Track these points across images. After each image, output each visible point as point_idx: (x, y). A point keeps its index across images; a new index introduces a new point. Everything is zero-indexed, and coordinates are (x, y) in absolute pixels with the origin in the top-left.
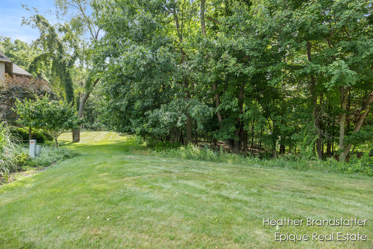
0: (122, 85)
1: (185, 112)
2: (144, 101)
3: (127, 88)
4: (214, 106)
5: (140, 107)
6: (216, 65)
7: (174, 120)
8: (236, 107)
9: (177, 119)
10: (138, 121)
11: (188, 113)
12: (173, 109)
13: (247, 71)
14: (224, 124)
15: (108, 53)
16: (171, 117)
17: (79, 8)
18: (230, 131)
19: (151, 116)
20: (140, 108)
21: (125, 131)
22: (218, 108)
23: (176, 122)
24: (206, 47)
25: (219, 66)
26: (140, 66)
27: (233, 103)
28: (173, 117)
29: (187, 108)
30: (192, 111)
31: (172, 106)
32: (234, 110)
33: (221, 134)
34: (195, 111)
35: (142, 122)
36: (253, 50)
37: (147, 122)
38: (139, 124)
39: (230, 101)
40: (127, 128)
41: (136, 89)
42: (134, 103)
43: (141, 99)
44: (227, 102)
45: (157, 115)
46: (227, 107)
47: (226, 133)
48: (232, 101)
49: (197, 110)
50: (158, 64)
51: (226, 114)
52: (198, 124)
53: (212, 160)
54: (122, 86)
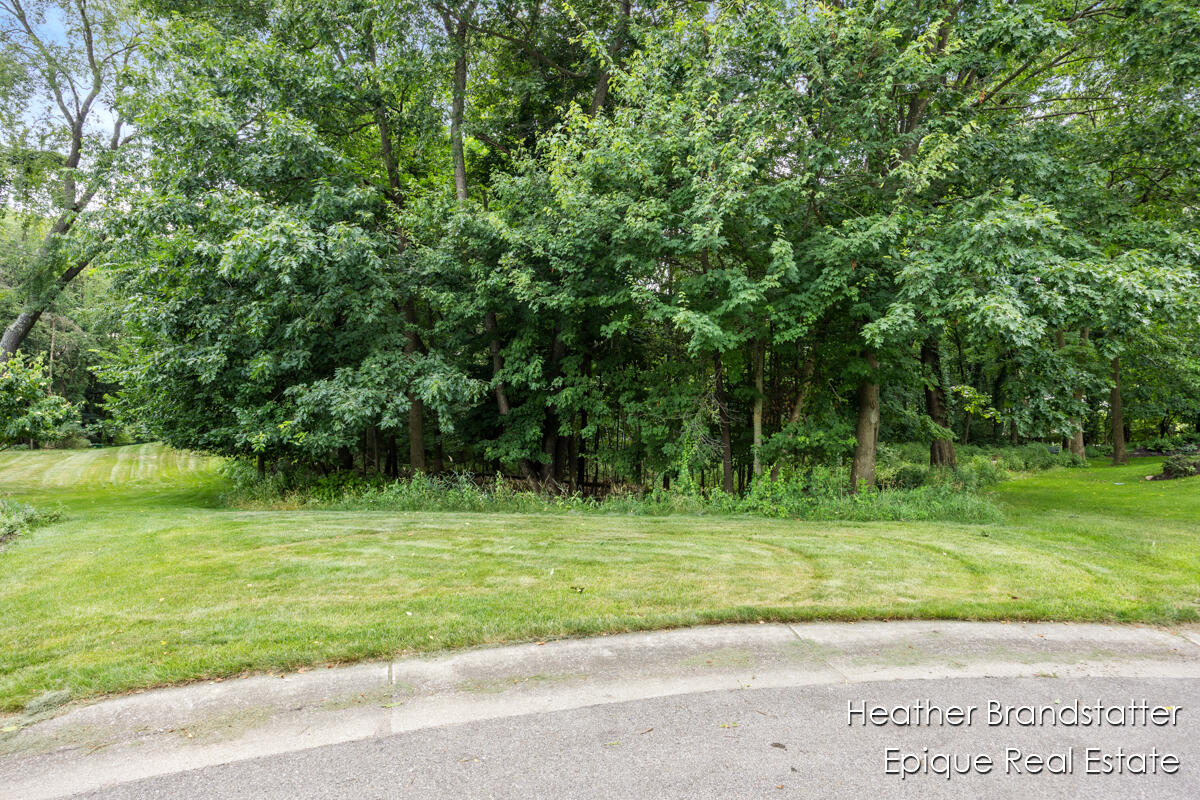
0: (205, 303)
1: (406, 389)
2: (280, 355)
3: (224, 316)
4: (485, 374)
5: (267, 372)
6: (487, 277)
7: (373, 410)
8: (537, 380)
9: (383, 407)
10: (259, 412)
11: (412, 391)
12: (372, 380)
13: (555, 303)
14: (515, 420)
15: (169, 213)
16: (365, 402)
17: (14, 10)
18: (527, 438)
19: (307, 397)
20: (267, 377)
21: (209, 443)
22: (497, 380)
23: (379, 417)
24: (462, 233)
25: (494, 281)
26: (280, 270)
27: (531, 368)
28: (371, 401)
29: (411, 380)
30: (426, 388)
31: (367, 373)
32: (534, 386)
33: (505, 446)
34: (433, 386)
35: (271, 416)
36: (565, 258)
37: (289, 415)
38: (262, 421)
39: (524, 364)
40: (217, 433)
41: (256, 320)
42: (246, 361)
43: (271, 348)
44: (516, 365)
45: (326, 396)
46: (516, 379)
47: (517, 444)
48: (528, 363)
49: (435, 386)
50: (331, 264)
51: (518, 396)
52: (440, 420)
53: (474, 508)
54: (207, 307)
